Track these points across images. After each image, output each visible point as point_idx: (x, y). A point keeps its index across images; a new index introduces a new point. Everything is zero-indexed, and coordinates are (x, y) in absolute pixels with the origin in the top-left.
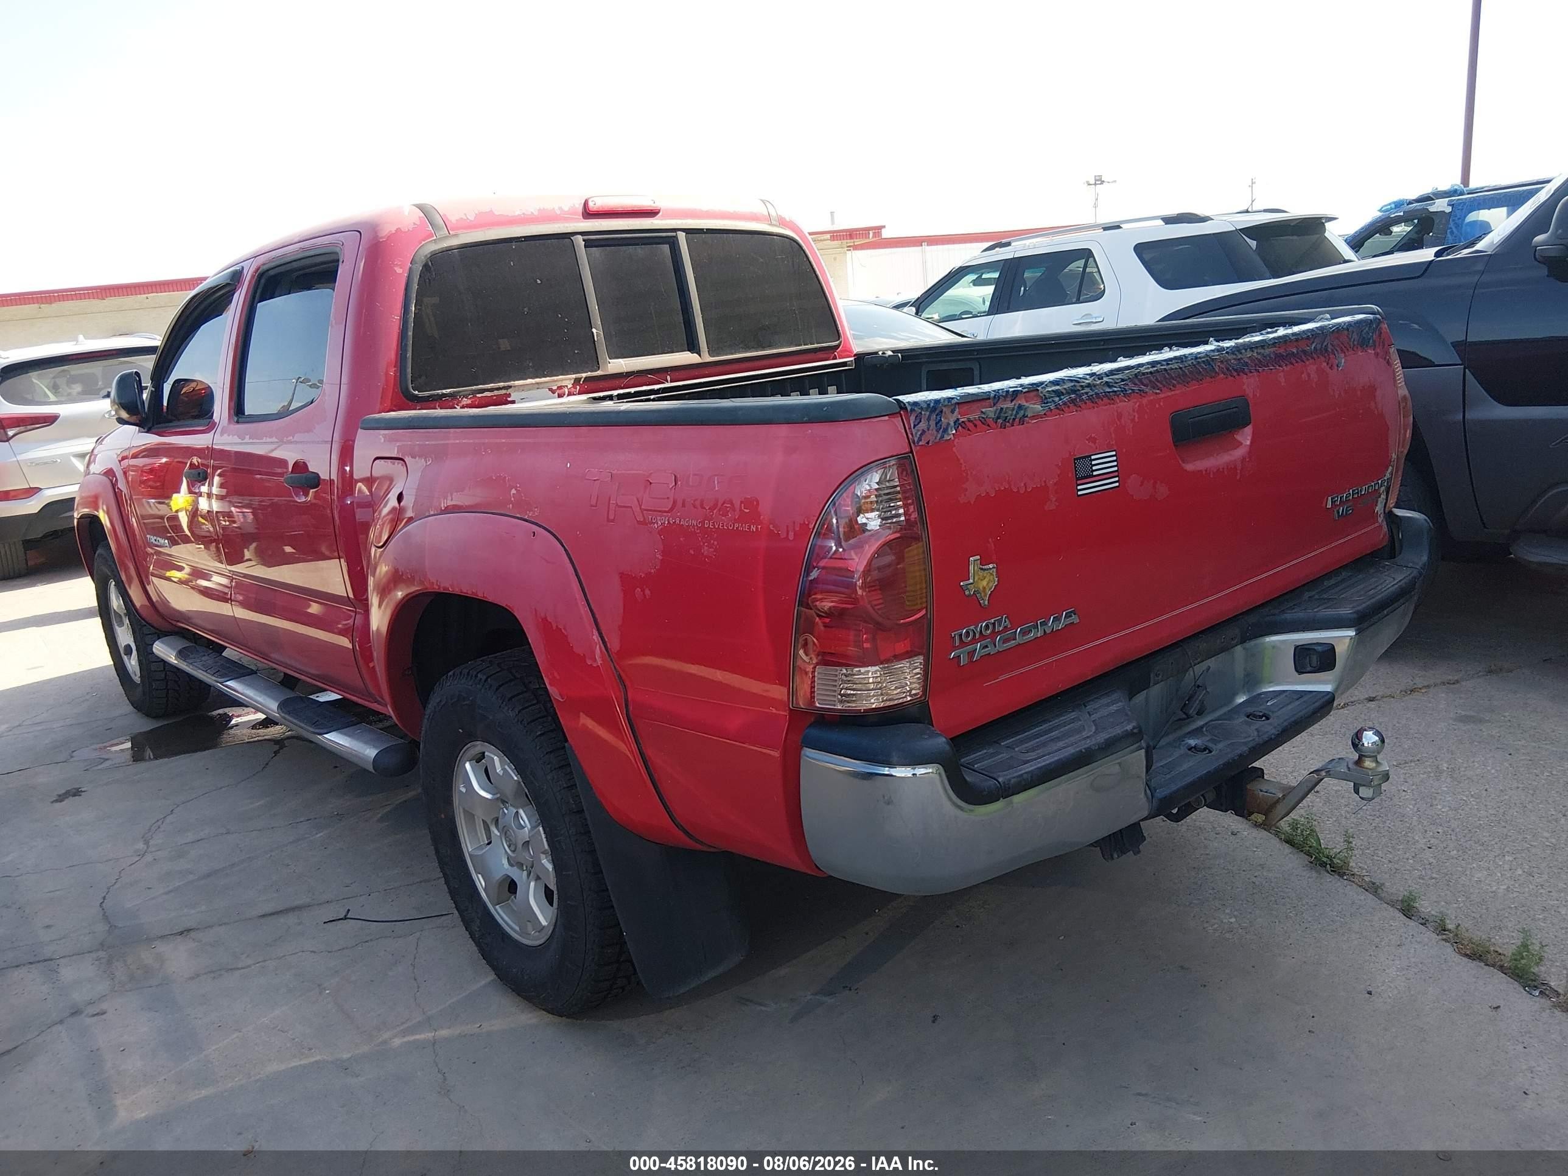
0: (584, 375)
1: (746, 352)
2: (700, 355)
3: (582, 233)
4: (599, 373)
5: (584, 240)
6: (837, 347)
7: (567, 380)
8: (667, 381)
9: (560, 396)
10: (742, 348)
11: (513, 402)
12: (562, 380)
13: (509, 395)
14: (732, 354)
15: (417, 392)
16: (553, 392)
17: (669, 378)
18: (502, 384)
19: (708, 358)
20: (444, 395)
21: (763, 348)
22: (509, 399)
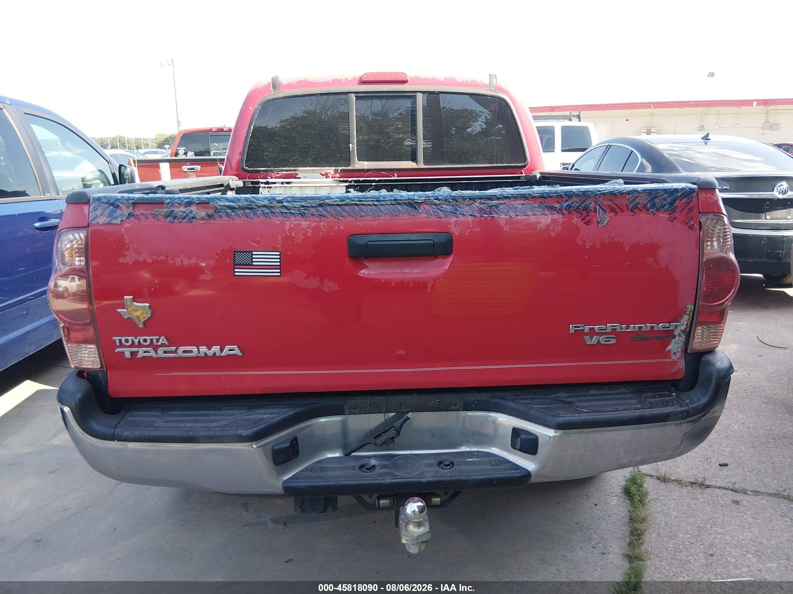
0: (340, 168)
1: (450, 164)
2: (417, 164)
3: (354, 93)
4: (349, 168)
5: (355, 96)
6: (524, 166)
7: (330, 170)
8: (395, 176)
9: (327, 177)
10: (448, 162)
11: (300, 178)
12: (327, 170)
13: (297, 174)
14: (440, 165)
15: (247, 168)
16: (323, 175)
17: (396, 175)
18: (292, 168)
19: (422, 166)
20: (260, 171)
21: (464, 163)
22: (297, 176)
